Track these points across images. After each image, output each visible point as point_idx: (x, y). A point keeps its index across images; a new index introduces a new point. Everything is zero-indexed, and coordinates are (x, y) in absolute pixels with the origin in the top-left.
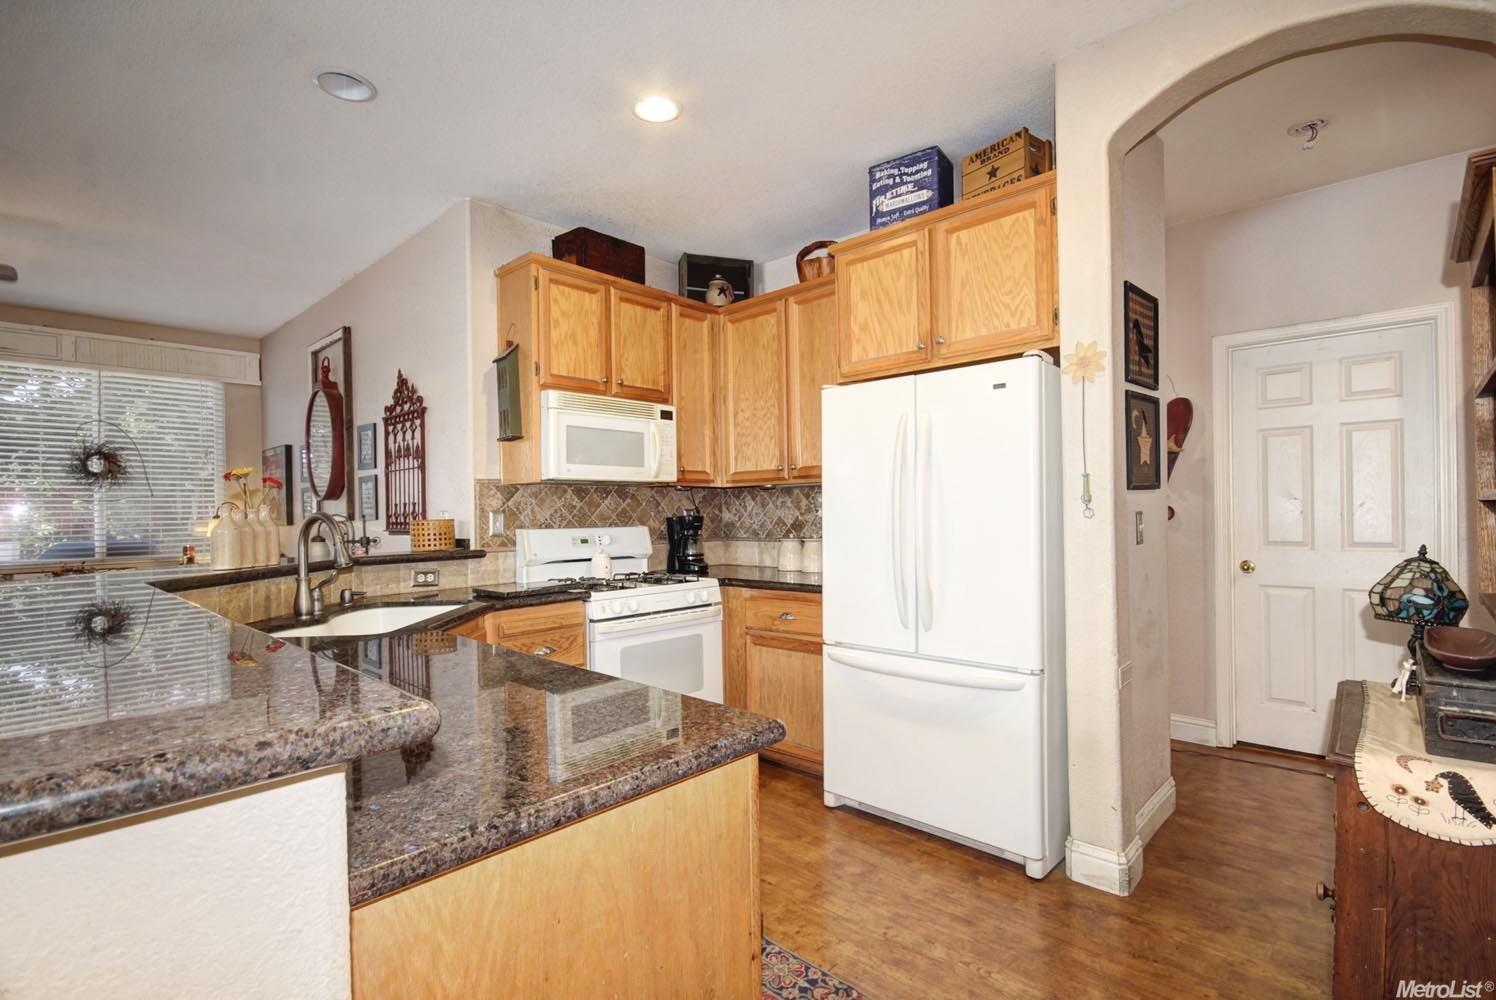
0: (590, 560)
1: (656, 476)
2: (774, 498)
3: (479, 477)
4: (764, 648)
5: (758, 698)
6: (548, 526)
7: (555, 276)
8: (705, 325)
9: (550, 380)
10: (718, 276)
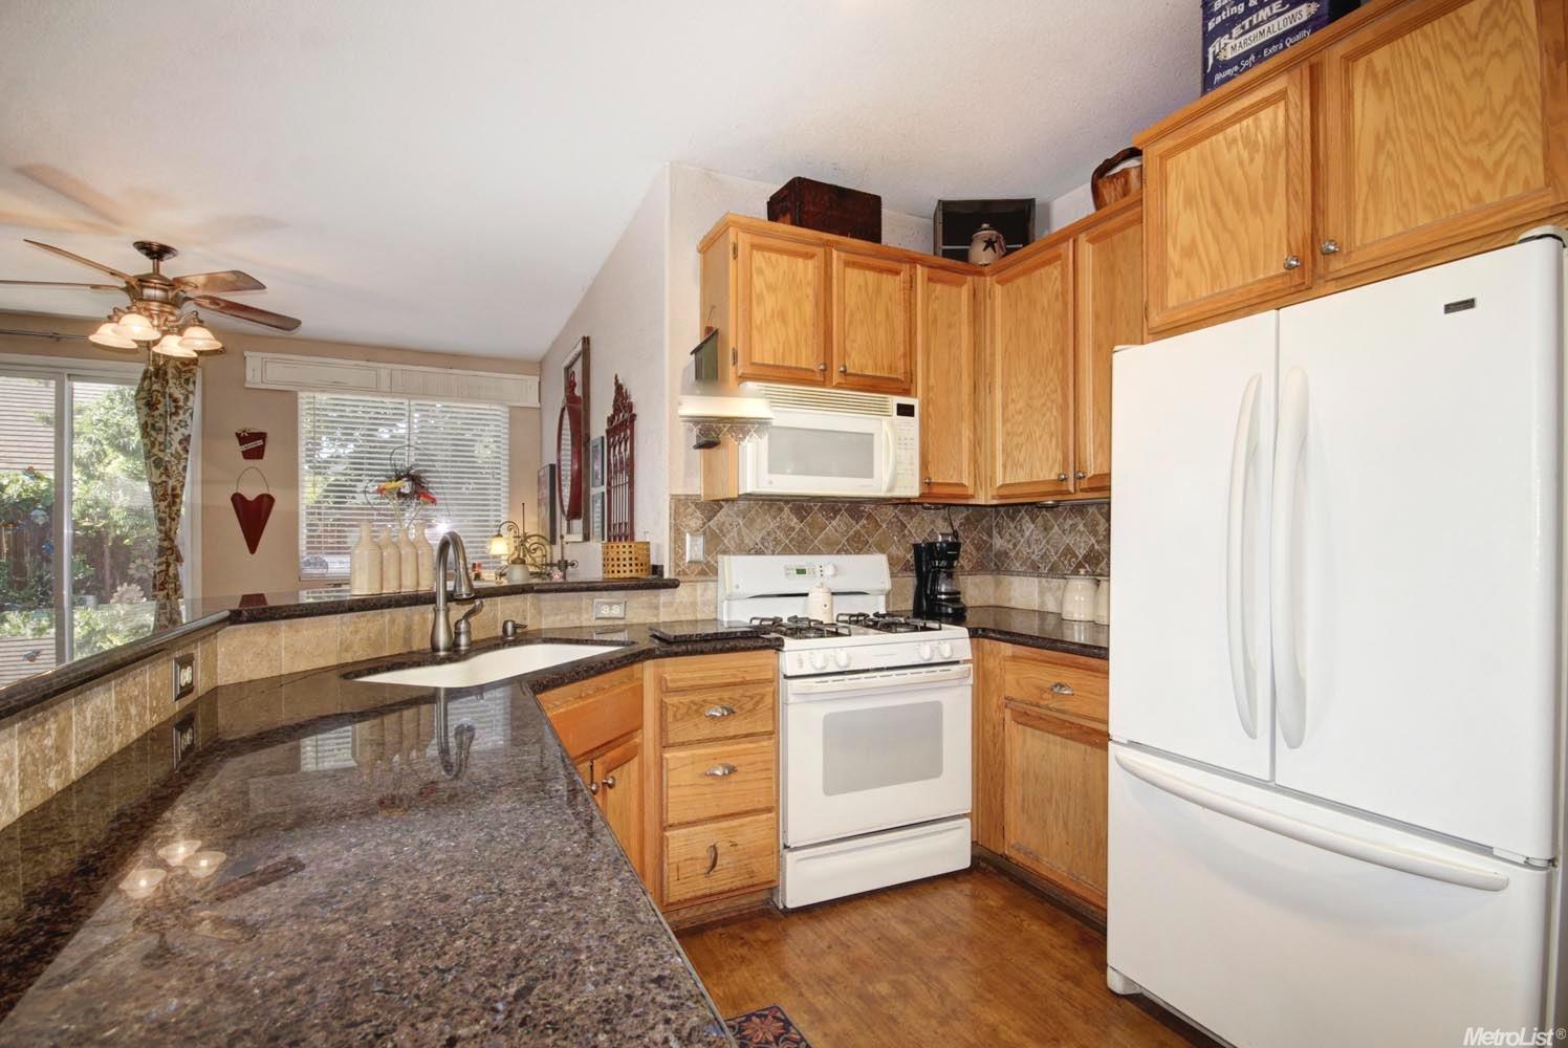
0: (806, 595)
1: (890, 489)
2: (1061, 520)
3: (674, 493)
4: (1028, 729)
5: (1019, 798)
6: (759, 552)
7: (757, 240)
8: (965, 291)
9: (749, 370)
10: (985, 226)
